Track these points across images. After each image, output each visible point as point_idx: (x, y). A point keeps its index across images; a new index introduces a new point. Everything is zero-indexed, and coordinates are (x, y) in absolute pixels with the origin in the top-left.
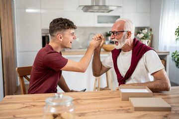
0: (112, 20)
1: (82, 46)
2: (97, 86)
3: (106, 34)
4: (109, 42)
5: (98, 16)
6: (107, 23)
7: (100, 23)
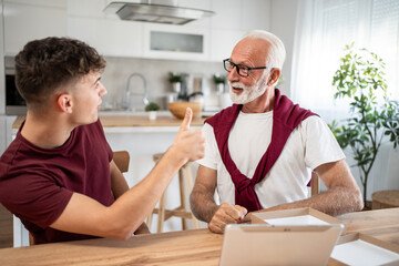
0: (183, 43)
1: (112, 104)
2: (157, 206)
3: (168, 76)
4: (176, 95)
5: (153, 33)
6: (173, 50)
7: (156, 49)
